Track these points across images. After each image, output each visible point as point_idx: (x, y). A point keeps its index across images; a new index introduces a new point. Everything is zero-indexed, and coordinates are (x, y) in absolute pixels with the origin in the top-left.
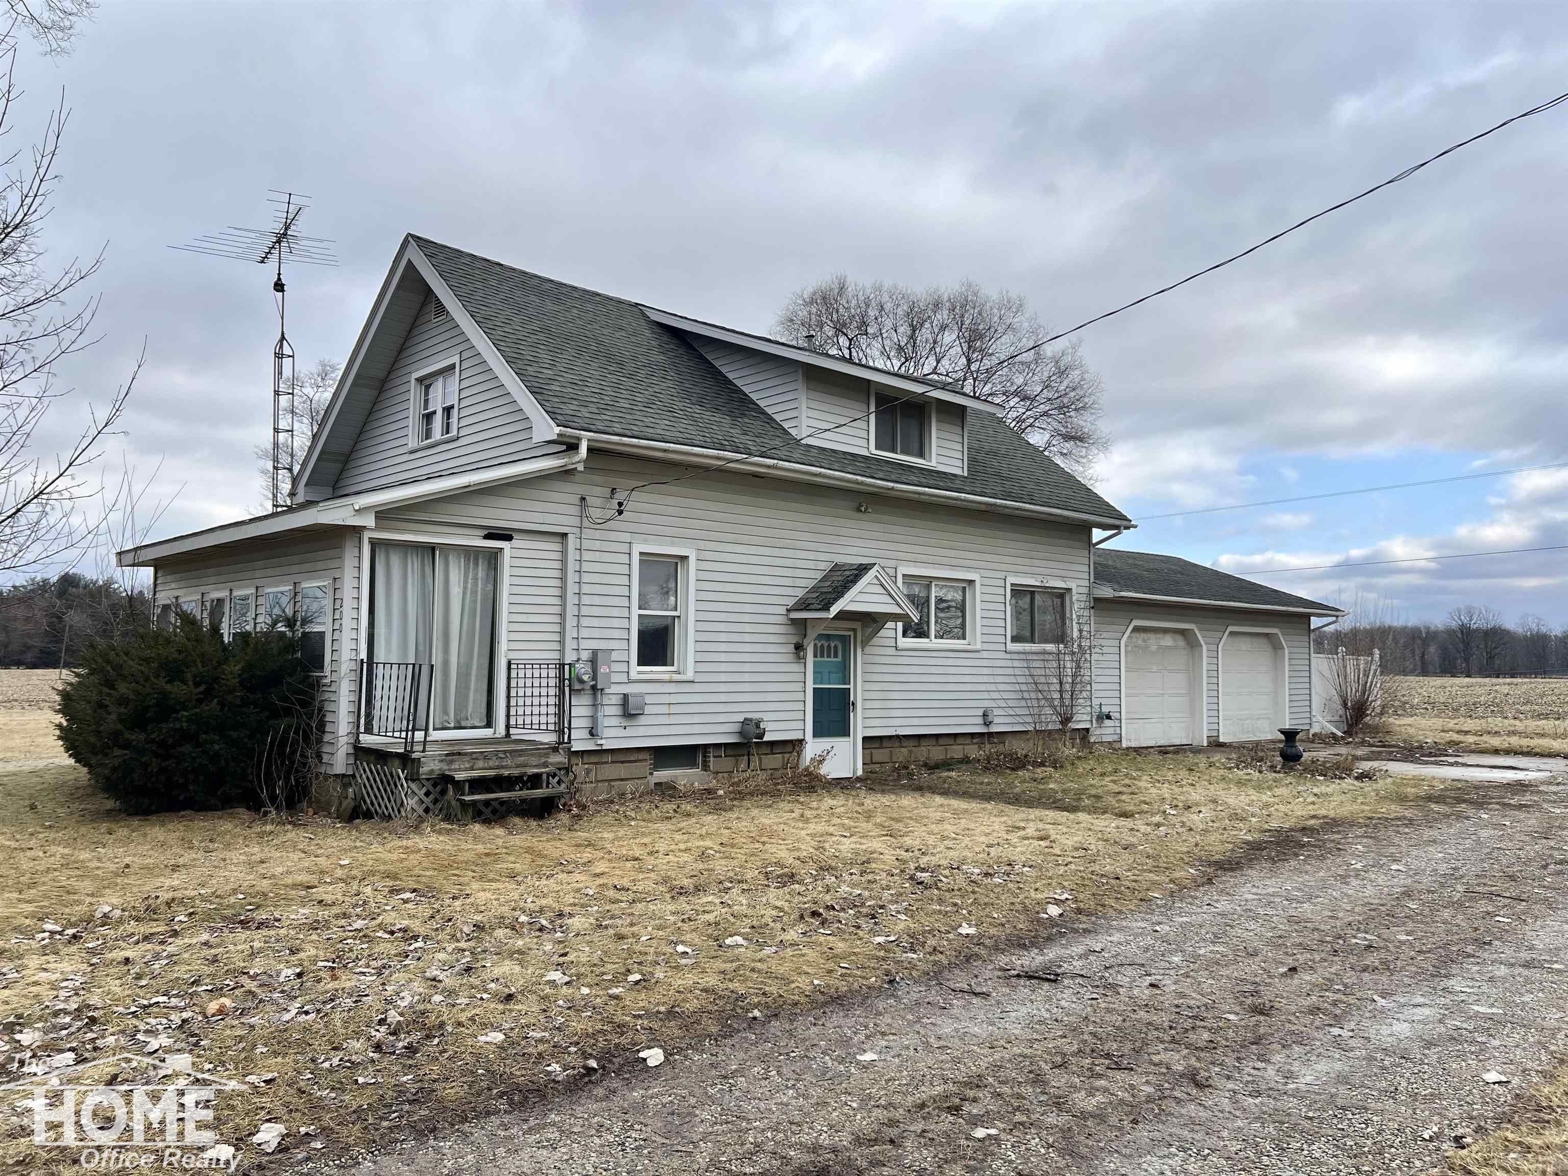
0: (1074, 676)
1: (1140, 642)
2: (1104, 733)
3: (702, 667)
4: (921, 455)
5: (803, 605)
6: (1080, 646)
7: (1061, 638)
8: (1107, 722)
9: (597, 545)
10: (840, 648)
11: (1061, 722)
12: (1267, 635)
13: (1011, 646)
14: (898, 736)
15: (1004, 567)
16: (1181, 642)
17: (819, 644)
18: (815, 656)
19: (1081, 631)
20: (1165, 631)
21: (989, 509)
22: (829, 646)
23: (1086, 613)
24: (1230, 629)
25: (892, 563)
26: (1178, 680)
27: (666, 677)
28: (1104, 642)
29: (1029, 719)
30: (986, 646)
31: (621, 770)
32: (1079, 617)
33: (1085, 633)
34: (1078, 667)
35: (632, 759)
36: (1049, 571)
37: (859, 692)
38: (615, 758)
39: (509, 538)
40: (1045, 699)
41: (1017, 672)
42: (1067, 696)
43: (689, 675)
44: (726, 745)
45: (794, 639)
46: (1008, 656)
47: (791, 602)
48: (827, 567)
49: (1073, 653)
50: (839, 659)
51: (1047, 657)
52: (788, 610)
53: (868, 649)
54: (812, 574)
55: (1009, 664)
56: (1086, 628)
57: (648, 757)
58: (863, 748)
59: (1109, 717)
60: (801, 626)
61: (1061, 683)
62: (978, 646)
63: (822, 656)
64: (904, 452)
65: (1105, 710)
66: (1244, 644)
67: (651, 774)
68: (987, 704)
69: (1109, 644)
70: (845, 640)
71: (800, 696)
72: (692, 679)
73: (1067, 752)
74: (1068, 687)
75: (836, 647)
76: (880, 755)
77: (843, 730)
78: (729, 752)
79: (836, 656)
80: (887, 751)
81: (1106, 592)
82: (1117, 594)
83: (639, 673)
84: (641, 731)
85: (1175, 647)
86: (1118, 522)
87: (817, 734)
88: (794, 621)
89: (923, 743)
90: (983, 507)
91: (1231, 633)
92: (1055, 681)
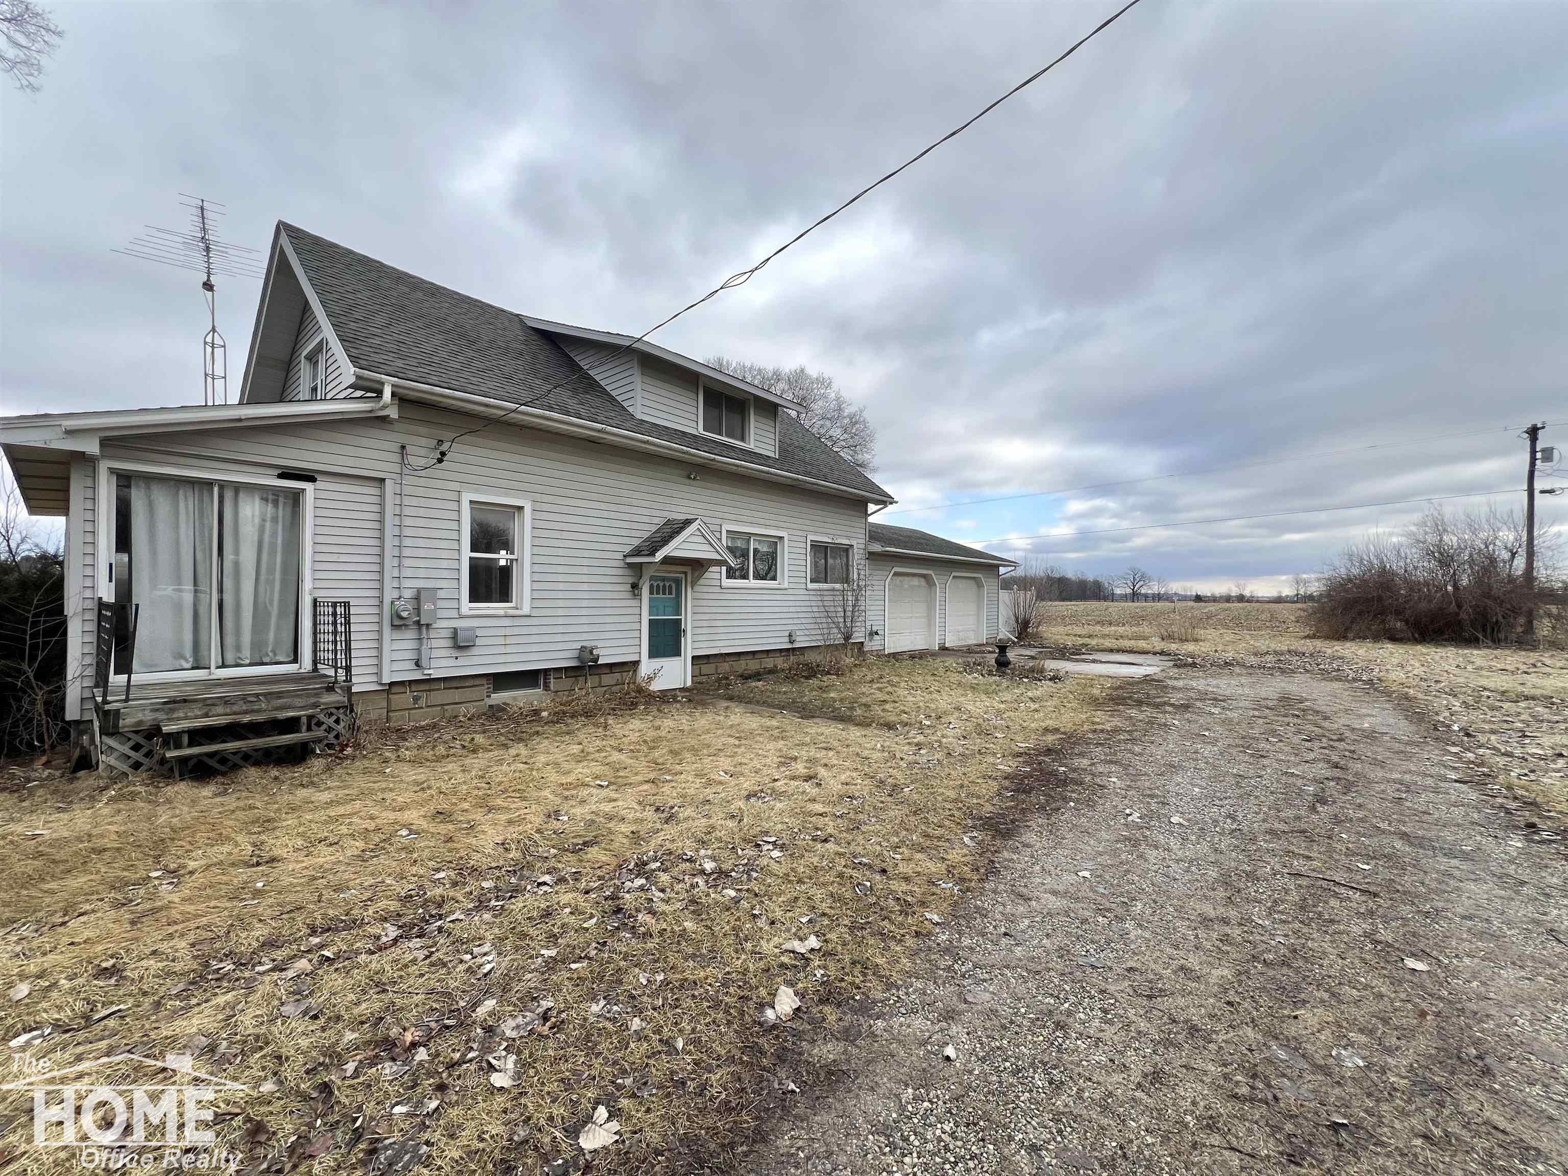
0: (854, 606)
1: (898, 582)
2: (872, 645)
3: (537, 604)
4: (743, 439)
5: (637, 552)
6: (858, 585)
7: (846, 580)
8: (876, 637)
9: (421, 492)
10: (674, 586)
11: (845, 639)
12: (974, 578)
13: (811, 586)
14: (721, 655)
15: (805, 528)
16: (923, 582)
17: (655, 584)
18: (651, 593)
19: (859, 575)
20: (914, 575)
21: (794, 483)
22: (664, 586)
23: (863, 562)
24: (953, 574)
25: (719, 521)
26: (921, 609)
27: (502, 612)
28: (874, 583)
29: (820, 637)
30: (792, 586)
31: (456, 695)
32: (858, 564)
33: (861, 576)
34: (857, 600)
35: (467, 684)
36: (839, 533)
37: (688, 624)
38: (447, 685)
39: (311, 479)
40: (834, 623)
41: (813, 604)
42: (849, 620)
43: (526, 610)
44: (566, 668)
45: (631, 580)
46: (807, 593)
47: (627, 549)
48: (662, 521)
49: (854, 590)
50: (673, 596)
51: (835, 593)
52: (624, 556)
53: (697, 588)
54: (647, 527)
55: (807, 598)
56: (862, 573)
57: (485, 683)
58: (692, 664)
59: (877, 633)
60: (637, 569)
61: (845, 611)
62: (786, 585)
63: (658, 593)
64: (727, 436)
65: (874, 629)
66: (962, 584)
67: (489, 696)
68: (790, 628)
69: (878, 585)
70: (678, 582)
71: (637, 626)
72: (528, 614)
73: (848, 661)
74: (849, 614)
75: (670, 587)
76: (707, 669)
77: (676, 651)
78: (569, 674)
79: (670, 593)
80: (713, 666)
81: (877, 548)
82: (884, 549)
83: (471, 609)
84: (476, 660)
85: (919, 586)
86: (885, 499)
87: (653, 654)
88: (630, 566)
89: (742, 658)
90: (789, 482)
91: (954, 577)
92: (840, 609)
